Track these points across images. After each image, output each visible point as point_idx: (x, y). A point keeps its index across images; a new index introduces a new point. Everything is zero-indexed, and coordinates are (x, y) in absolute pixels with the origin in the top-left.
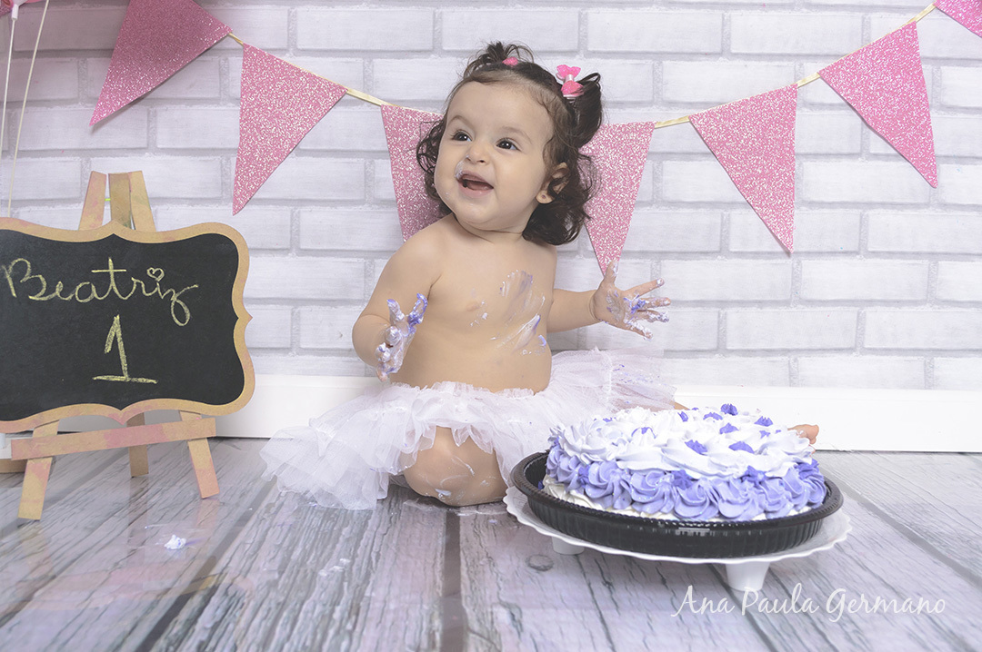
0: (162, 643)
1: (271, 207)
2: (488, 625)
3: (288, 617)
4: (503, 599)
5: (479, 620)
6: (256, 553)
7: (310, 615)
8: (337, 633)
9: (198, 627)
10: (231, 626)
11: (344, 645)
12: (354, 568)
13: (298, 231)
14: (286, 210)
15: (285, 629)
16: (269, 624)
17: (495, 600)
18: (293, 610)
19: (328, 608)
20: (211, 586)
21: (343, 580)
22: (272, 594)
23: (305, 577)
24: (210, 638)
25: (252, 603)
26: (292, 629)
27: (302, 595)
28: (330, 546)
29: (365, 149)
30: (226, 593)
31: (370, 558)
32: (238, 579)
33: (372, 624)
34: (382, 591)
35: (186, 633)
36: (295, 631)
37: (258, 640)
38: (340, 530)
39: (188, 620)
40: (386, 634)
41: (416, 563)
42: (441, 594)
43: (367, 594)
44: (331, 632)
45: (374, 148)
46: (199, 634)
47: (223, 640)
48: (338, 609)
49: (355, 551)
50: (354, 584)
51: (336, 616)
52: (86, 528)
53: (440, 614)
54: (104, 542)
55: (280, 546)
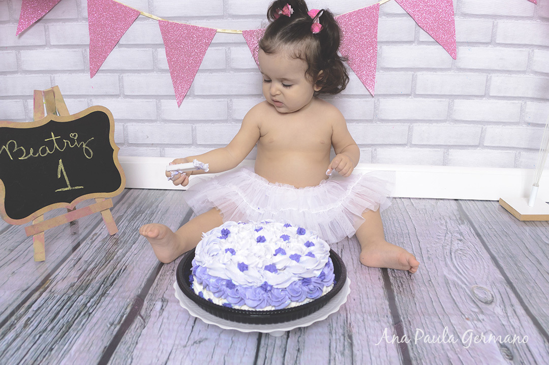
0: (13, 318)
1: (109, 74)
2: (148, 312)
3: (69, 305)
4: (164, 296)
5: (146, 309)
6: (74, 266)
7: (78, 304)
8: (85, 314)
9: (31, 310)
10: (44, 309)
11: (84, 321)
12: (111, 276)
13: (123, 86)
14: (116, 75)
15: (64, 312)
16: (59, 309)
17: (161, 297)
18: (73, 301)
19: (88, 300)
20: (46, 286)
21: (102, 284)
22: (70, 291)
23: (89, 280)
24: (33, 316)
25: (58, 296)
26: (67, 312)
27: (81, 292)
28: (108, 262)
29: (152, 43)
30: (51, 291)
31: (121, 269)
32: (59, 282)
33: (101, 309)
34: (115, 290)
35: (24, 314)
36: (68, 313)
37: (51, 318)
38: (118, 251)
39: (28, 306)
40: (104, 316)
41: (140, 273)
42: (139, 293)
43: (108, 292)
44: (82, 314)
45: (157, 43)
46: (30, 314)
47: (38, 317)
48: (92, 300)
49: (117, 265)
50: (105, 286)
51: (89, 305)
52: (9, 250)
53: (132, 305)
54: (13, 259)
55: (86, 261)
